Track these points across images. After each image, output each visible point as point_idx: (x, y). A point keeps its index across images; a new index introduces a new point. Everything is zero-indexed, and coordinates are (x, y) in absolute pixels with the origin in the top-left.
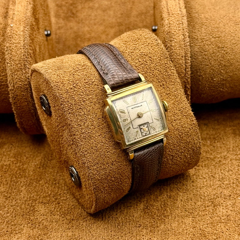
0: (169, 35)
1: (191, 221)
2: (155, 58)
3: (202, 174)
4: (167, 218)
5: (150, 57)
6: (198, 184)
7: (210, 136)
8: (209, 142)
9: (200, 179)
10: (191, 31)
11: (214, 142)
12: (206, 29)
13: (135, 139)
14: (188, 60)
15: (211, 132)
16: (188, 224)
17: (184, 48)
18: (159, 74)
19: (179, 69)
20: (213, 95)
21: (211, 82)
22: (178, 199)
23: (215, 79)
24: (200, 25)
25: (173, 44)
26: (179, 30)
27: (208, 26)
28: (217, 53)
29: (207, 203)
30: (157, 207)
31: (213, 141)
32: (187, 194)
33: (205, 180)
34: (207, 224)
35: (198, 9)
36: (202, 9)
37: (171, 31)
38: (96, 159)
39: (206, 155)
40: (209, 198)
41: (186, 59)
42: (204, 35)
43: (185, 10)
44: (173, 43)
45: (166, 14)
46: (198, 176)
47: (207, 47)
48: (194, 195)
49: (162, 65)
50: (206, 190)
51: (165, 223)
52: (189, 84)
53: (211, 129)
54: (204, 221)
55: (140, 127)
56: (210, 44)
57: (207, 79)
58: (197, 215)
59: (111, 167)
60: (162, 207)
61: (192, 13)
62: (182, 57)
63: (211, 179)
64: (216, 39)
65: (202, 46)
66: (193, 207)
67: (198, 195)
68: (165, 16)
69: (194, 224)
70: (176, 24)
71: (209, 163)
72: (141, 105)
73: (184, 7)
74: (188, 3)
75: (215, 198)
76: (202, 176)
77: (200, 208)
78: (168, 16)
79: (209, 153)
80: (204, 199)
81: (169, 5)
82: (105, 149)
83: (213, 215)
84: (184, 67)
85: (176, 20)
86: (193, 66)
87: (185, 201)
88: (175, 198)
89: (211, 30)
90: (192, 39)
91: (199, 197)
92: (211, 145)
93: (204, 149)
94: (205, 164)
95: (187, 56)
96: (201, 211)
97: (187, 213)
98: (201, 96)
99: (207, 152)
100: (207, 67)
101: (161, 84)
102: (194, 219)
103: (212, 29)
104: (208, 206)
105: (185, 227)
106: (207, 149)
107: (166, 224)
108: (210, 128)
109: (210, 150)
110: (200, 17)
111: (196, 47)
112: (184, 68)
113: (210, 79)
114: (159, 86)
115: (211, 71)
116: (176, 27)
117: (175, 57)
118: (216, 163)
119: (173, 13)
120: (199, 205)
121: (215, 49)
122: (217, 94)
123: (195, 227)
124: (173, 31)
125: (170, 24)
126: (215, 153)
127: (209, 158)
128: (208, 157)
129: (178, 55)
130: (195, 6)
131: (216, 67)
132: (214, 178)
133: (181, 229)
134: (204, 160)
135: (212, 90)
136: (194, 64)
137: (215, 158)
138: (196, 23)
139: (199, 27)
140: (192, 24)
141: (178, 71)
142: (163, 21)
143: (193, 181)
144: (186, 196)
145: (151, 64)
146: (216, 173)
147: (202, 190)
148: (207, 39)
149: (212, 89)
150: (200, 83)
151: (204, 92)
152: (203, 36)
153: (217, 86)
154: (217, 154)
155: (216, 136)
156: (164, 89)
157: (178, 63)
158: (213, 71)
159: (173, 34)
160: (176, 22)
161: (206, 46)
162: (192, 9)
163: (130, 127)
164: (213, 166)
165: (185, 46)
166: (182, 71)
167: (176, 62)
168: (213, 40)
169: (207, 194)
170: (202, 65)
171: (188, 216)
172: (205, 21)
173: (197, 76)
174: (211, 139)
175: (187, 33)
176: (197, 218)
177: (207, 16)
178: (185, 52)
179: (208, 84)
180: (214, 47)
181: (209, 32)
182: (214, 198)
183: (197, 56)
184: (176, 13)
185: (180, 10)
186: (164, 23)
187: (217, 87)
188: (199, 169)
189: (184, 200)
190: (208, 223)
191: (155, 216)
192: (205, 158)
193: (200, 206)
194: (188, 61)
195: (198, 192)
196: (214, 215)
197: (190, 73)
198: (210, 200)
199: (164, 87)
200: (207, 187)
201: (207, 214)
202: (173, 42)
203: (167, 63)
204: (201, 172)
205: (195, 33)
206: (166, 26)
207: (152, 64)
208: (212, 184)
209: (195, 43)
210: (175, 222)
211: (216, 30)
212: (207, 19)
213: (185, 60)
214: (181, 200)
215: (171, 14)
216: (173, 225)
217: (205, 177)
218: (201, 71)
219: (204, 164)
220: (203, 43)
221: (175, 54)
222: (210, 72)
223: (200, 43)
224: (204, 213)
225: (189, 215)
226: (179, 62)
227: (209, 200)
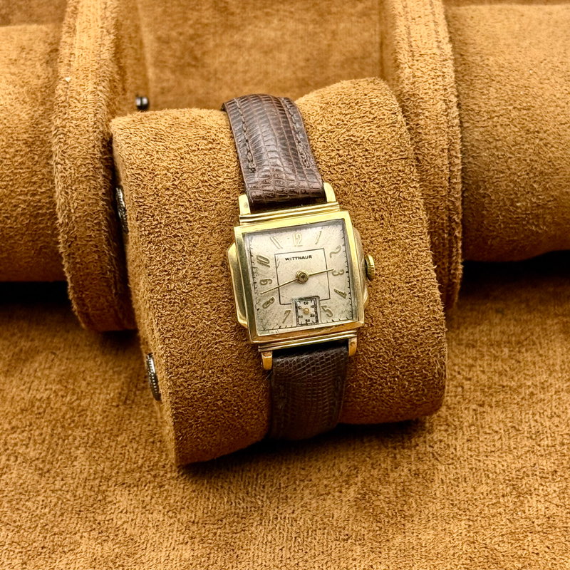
0: (413, 101)
1: (465, 528)
2: (378, 154)
3: (491, 422)
4: (408, 522)
6: (481, 444)
7: (510, 337)
8: (506, 350)
9: (486, 433)
10: (465, 93)
11: (519, 352)
12: (499, 90)
14: (456, 157)
15: (512, 328)
16: (457, 535)
17: (447, 130)
19: (434, 179)
20: (514, 241)
21: (511, 211)
22: (436, 478)
23: (518, 204)
24: (486, 81)
25: (422, 122)
26: (436, 90)
27: (504, 83)
28: (523, 145)
29: (502, 489)
30: (386, 497)
31: (517, 349)
32: (456, 468)
33: (497, 437)
34: (502, 535)
35: (480, 45)
36: (490, 45)
37: (417, 92)
39: (499, 380)
40: (507, 478)
41: (451, 155)
42: (494, 103)
43: (450, 46)
44: (421, 120)
45: (406, 55)
46: (482, 427)
47: (501, 130)
48: (471, 469)
49: (390, 173)
50: (500, 460)
51: (404, 533)
52: (458, 213)
53: (512, 321)
54: (494, 529)
55: (296, 304)
56: (508, 123)
57: (501, 204)
58: (477, 516)
60: (397, 497)
61: (468, 54)
62: (443, 150)
63: (511, 435)
64: (521, 113)
65: (489, 128)
66: (469, 496)
67: (480, 469)
68: (403, 59)
69: (472, 534)
70: (430, 78)
71: (507, 398)
73: (447, 39)
74: (459, 33)
75: (520, 477)
76: (490, 427)
77: (484, 498)
78: (410, 59)
79: (506, 376)
80: (493, 479)
81: (413, 34)
83: (515, 515)
84: (445, 174)
85: (430, 68)
86: (469, 174)
87: (450, 482)
88: (428, 476)
89: (510, 93)
90: (467, 113)
91: (483, 475)
92: (512, 359)
93: (496, 367)
94: (496, 401)
95: (452, 150)
96: (487, 506)
97: (455, 510)
98: (487, 243)
99: (502, 375)
100: (501, 175)
102: (471, 523)
103: (512, 91)
104: (503, 496)
105: (450, 541)
106: (502, 367)
107: (407, 534)
108: (510, 320)
109: (508, 369)
110: (486, 62)
111: (477, 131)
112: (448, 176)
113: (508, 203)
115: (509, 186)
116: (429, 84)
117: (426, 151)
118: (522, 399)
119: (422, 53)
120: (482, 493)
121: (519, 134)
122: (522, 239)
123: (474, 543)
124: (421, 92)
125: (414, 77)
126: (519, 377)
127: (507, 386)
128: (505, 384)
129: (433, 146)
130: (475, 38)
131: (521, 176)
132: (518, 432)
133: (441, 546)
134: (496, 392)
135: (512, 228)
136: (472, 168)
137: (520, 387)
138: (476, 77)
139: (482, 86)
140: (466, 77)
141: (434, 183)
142: (400, 71)
143: (469, 438)
144: (454, 471)
146: (523, 421)
147: (489, 458)
148: (502, 112)
149: (511, 226)
150: (485, 212)
151: (495, 233)
152: (492, 105)
153: (524, 219)
154: (525, 379)
155: (523, 337)
157: (433, 166)
158: (515, 186)
159: (422, 98)
160: (429, 72)
161: (499, 127)
162: (468, 45)
163: (273, 300)
164: (516, 406)
165: (449, 127)
166: (441, 184)
167: (429, 163)
168: (514, 114)
169: (503, 468)
170: (489, 171)
171: (459, 517)
172: (497, 73)
173: (478, 197)
174: (512, 344)
175: (453, 96)
176: (478, 521)
177: (501, 62)
178: (449, 139)
179: (504, 216)
180: (516, 130)
181: (506, 97)
182: (517, 478)
183: (478, 151)
184: (429, 52)
185: (438, 47)
186: (402, 75)
187: (524, 223)
188: (484, 412)
189: (448, 481)
190: (503, 533)
191: (382, 516)
192: (496, 386)
193: (485, 494)
194: (456, 160)
195: (482, 464)
196: (517, 514)
197: (459, 187)
198: (510, 481)
200: (501, 453)
201: (500, 514)
202: (421, 118)
204: (488, 418)
205: (473, 98)
206: (406, 82)
208: (513, 446)
209: (473, 120)
210: (428, 530)
211: (521, 93)
212: (501, 67)
213: (449, 158)
214: (442, 480)
215: (418, 55)
216: (424, 537)
217: (497, 429)
218: (488, 186)
219: (494, 399)
220: (493, 122)
221: (426, 145)
222: (509, 188)
223: (484, 121)
224: (495, 511)
225: (460, 515)
226: (436, 162)
227: (507, 482)
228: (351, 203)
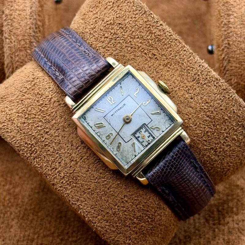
2: (127, 21)
5: (120, 24)
13: (135, 156)
18: (141, 43)
49: (141, 27)
55: (135, 136)
59: (123, 207)
72: (124, 105)
101: (150, 55)
114: (149, 59)
145: (123, 33)
156: (158, 61)
163: (120, 143)
199: (156, 58)
203: (148, 21)
207: (125, 32)
228: (130, 59)
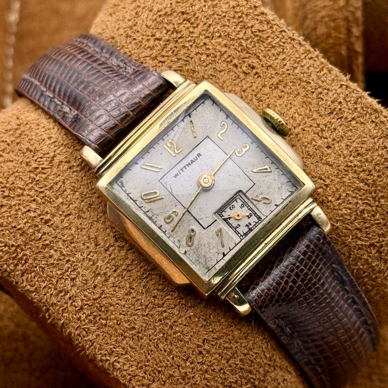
5: (183, 13)
13: (224, 255)
18: (225, 46)
38: (148, 361)
72: (199, 155)
82: (159, 323)
101: (244, 69)
114: (242, 76)
145: (191, 30)
156: (259, 79)
199: (257, 73)
203: (238, 5)
207: (194, 27)
